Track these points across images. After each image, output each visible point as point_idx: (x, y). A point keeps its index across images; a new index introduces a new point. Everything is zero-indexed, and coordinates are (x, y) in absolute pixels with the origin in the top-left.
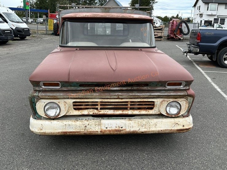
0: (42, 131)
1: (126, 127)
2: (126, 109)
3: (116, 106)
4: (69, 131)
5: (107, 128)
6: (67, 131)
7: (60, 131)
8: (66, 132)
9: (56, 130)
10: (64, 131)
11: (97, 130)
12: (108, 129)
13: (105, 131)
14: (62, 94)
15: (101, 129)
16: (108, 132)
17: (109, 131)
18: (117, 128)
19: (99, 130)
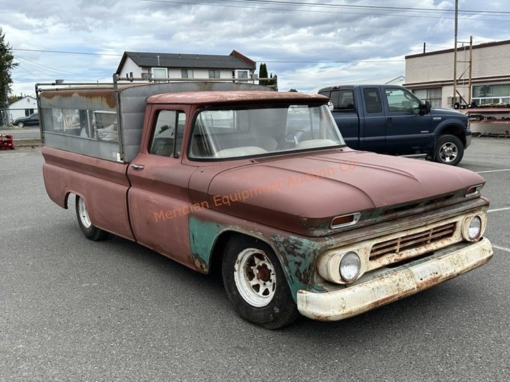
0: (346, 311)
1: (440, 270)
2: (425, 243)
3: (417, 241)
4: (381, 299)
5: (421, 279)
6: (378, 299)
7: (370, 302)
8: (377, 303)
9: (363, 302)
10: (374, 301)
11: (412, 287)
12: (424, 280)
13: (421, 284)
14: (363, 234)
15: (416, 283)
16: (425, 286)
17: (427, 283)
18: (433, 277)
19: (415, 286)
